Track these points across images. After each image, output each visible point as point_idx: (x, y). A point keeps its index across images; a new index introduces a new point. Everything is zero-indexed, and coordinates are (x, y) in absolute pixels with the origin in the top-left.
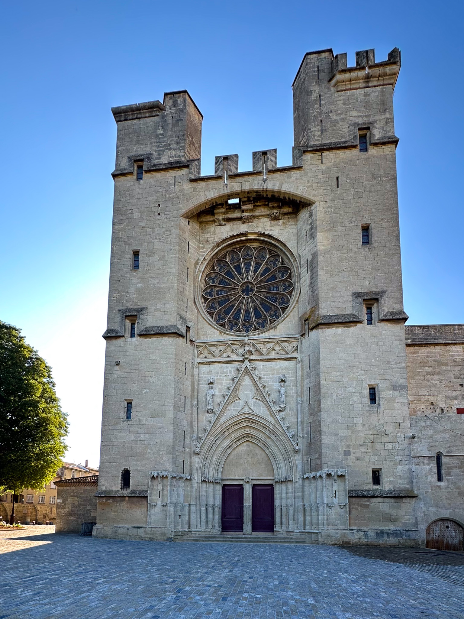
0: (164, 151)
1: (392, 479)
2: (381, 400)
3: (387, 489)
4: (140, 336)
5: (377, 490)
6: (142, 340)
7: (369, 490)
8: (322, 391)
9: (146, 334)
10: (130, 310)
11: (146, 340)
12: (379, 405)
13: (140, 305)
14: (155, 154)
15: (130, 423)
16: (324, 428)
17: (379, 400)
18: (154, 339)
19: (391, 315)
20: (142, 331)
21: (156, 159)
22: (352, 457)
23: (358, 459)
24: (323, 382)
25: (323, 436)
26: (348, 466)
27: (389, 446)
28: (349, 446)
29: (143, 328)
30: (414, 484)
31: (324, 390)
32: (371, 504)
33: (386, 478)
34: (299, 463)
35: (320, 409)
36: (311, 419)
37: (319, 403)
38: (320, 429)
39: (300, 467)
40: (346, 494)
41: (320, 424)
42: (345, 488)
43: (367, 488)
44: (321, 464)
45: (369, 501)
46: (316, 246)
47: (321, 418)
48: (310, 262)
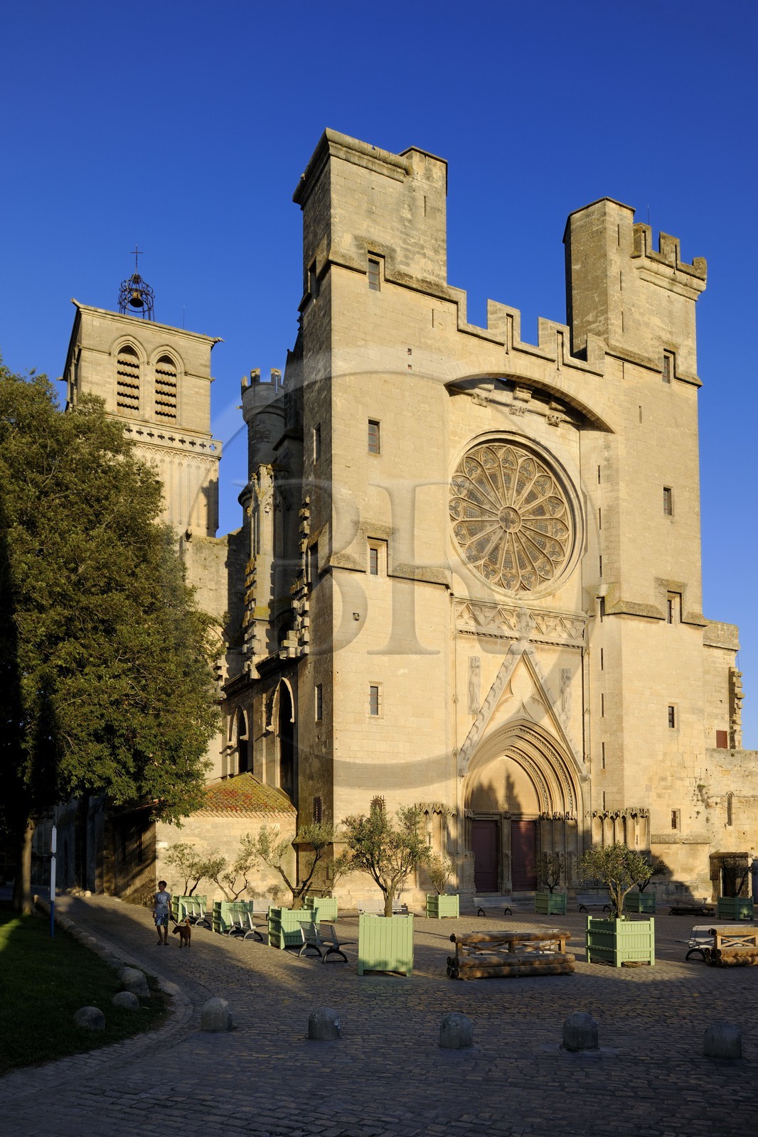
0: (414, 254)
1: (690, 822)
2: (681, 724)
3: (684, 833)
4: (390, 576)
5: (676, 835)
7: (669, 835)
11: (401, 586)
12: (678, 730)
14: (400, 255)
15: (379, 721)
16: (626, 755)
17: (678, 724)
20: (396, 570)
21: (401, 263)
22: (653, 794)
23: (659, 796)
25: (626, 765)
26: (650, 804)
28: (650, 779)
29: (396, 565)
31: (625, 704)
32: (671, 852)
33: (684, 821)
34: (586, 796)
35: (622, 728)
36: (606, 739)
37: (620, 719)
38: (621, 754)
39: (587, 802)
40: (648, 840)
41: (621, 748)
42: (649, 832)
43: (667, 833)
44: (622, 801)
45: (668, 849)
46: (617, 498)
47: (623, 741)
48: (606, 516)
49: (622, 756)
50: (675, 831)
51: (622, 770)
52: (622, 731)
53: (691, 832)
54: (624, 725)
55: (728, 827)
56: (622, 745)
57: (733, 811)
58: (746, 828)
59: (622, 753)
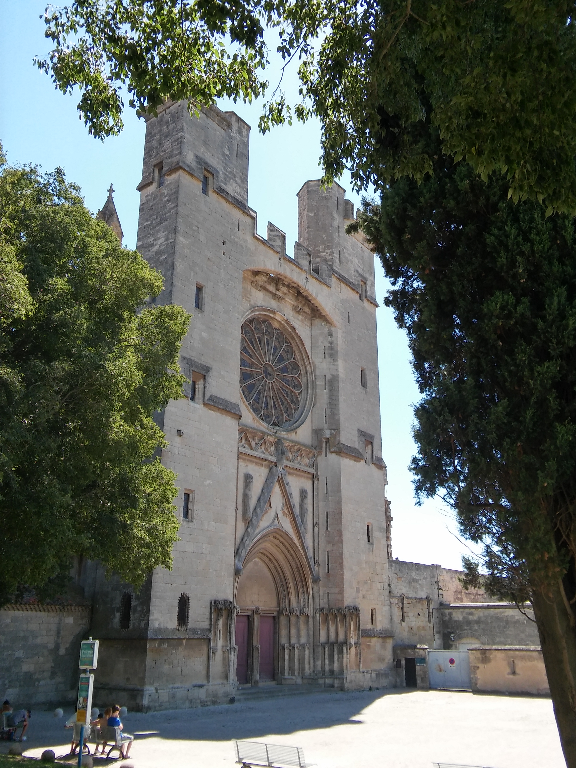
0: (230, 179)
1: (381, 619)
3: (379, 628)
4: (206, 404)
5: (373, 629)
9: (212, 405)
12: (372, 544)
13: (205, 361)
14: (221, 176)
15: (189, 525)
17: (372, 540)
19: (378, 461)
20: (209, 399)
22: (360, 595)
23: (364, 597)
24: (343, 512)
26: (359, 604)
27: (379, 586)
28: (358, 582)
29: (209, 395)
31: (344, 521)
32: (372, 644)
33: (379, 617)
34: (316, 595)
35: (342, 540)
36: (329, 548)
37: (340, 533)
38: (341, 561)
39: (317, 600)
40: (359, 634)
41: (341, 556)
42: (359, 627)
43: (368, 628)
44: (343, 600)
45: (370, 642)
46: (337, 370)
47: (342, 551)
48: (329, 381)
49: (342, 563)
50: (373, 626)
51: (342, 574)
52: (341, 542)
53: (382, 627)
54: (344, 538)
55: (403, 624)
56: (342, 554)
57: (405, 610)
58: (413, 624)
59: (343, 561)
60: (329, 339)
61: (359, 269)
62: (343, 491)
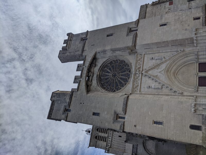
0: (65, 101)
1: (198, 13)
2: (165, 22)
3: (202, 14)
4: (125, 114)
5: (202, 17)
6: (127, 113)
7: (203, 20)
8: (159, 41)
9: (125, 111)
10: (114, 118)
11: (127, 111)
12: (167, 22)
13: (113, 113)
14: (65, 104)
15: (165, 122)
16: (175, 39)
17: (166, 23)
18: (128, 107)
19: (136, 24)
20: (124, 112)
21: (67, 104)
22: (188, 28)
23: (189, 26)
24: (156, 41)
25: (178, 39)
26: (192, 28)
27: (184, 17)
28: (183, 30)
29: (122, 112)
30: (200, 6)
33: (197, 15)
36: (170, 45)
38: (175, 41)
43: (202, 21)
46: (109, 49)
47: (170, 41)
48: (113, 51)
50: (201, 18)
51: (180, 40)
52: (167, 41)
53: (201, 12)
54: (165, 41)
56: (172, 41)
60: (100, 53)
61: (79, 41)
62: (148, 43)
